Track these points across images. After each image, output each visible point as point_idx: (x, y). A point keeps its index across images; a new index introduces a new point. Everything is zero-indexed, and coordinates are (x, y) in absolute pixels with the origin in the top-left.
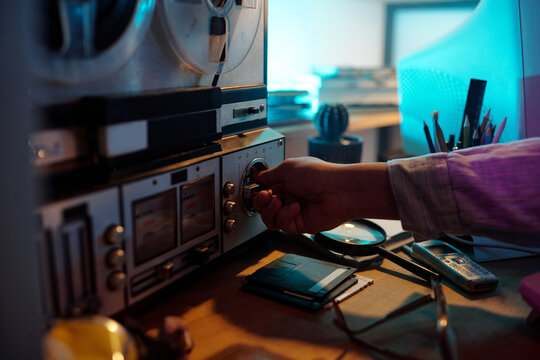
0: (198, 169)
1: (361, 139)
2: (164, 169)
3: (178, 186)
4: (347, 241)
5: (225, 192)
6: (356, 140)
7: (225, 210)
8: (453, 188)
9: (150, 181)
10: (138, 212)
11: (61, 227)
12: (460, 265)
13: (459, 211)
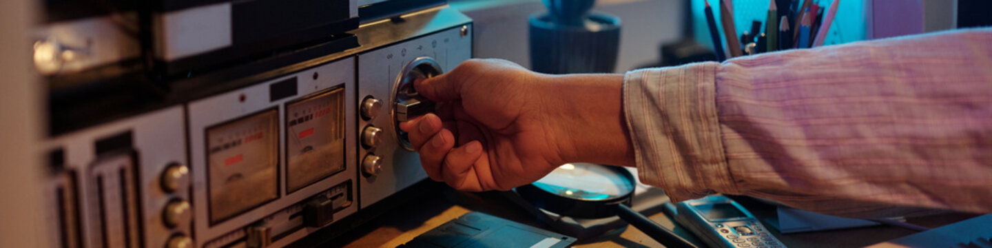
0: (315, 76)
1: (618, 21)
2: (258, 77)
3: (281, 103)
4: (569, 193)
5: (362, 114)
6: (609, 22)
7: (362, 141)
8: (721, 122)
9: (235, 95)
10: (214, 143)
11: (91, 166)
12: (745, 237)
13: (727, 159)
